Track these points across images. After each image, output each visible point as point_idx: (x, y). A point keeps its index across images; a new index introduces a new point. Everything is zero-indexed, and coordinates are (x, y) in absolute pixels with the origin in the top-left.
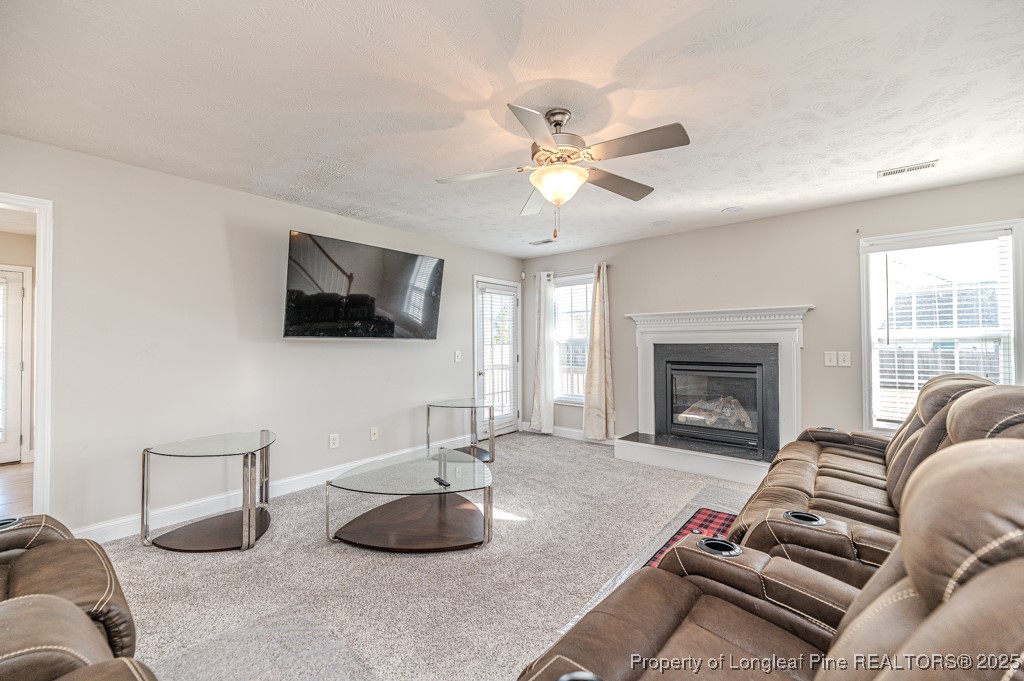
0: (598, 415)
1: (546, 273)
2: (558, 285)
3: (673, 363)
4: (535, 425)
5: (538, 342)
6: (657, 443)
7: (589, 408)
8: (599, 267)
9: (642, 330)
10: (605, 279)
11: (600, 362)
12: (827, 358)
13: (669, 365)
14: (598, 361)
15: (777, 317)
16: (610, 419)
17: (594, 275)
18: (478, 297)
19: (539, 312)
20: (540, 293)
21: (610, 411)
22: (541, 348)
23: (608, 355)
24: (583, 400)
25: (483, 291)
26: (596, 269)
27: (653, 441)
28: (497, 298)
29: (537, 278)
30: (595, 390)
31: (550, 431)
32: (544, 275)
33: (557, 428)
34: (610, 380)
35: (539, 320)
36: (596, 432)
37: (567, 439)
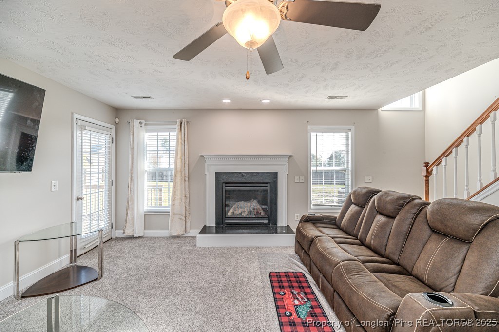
0: (180, 219)
1: (139, 121)
2: (147, 130)
3: (227, 183)
4: (129, 233)
5: (132, 170)
6: (217, 232)
7: (174, 214)
8: (181, 123)
9: (209, 164)
10: (186, 130)
11: (181, 184)
12: (296, 178)
13: (224, 184)
14: (179, 183)
15: (278, 159)
16: (188, 220)
17: (177, 127)
18: (77, 133)
19: (133, 148)
20: (133, 134)
21: (188, 215)
22: (134, 175)
23: (187, 179)
24: (169, 209)
25: (82, 128)
26: (179, 123)
27: (214, 231)
28: (95, 136)
29: (131, 124)
30: (177, 202)
31: (142, 235)
32: (137, 122)
33: (146, 231)
34: (187, 196)
35: (133, 155)
36: (177, 230)
37: (155, 238)
